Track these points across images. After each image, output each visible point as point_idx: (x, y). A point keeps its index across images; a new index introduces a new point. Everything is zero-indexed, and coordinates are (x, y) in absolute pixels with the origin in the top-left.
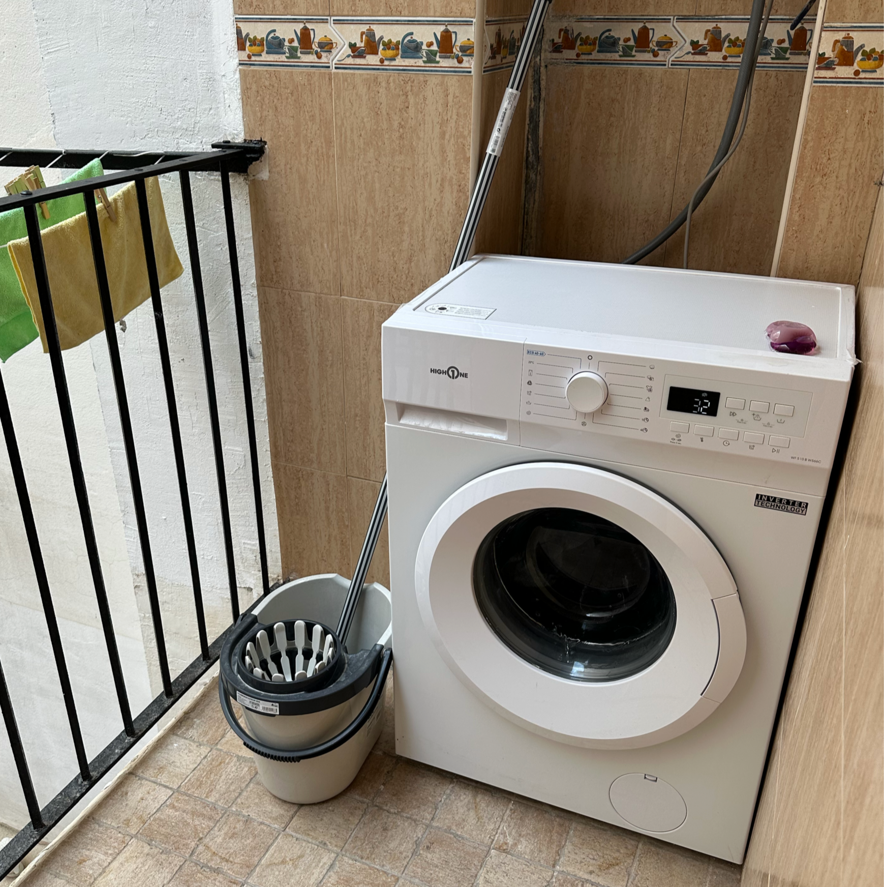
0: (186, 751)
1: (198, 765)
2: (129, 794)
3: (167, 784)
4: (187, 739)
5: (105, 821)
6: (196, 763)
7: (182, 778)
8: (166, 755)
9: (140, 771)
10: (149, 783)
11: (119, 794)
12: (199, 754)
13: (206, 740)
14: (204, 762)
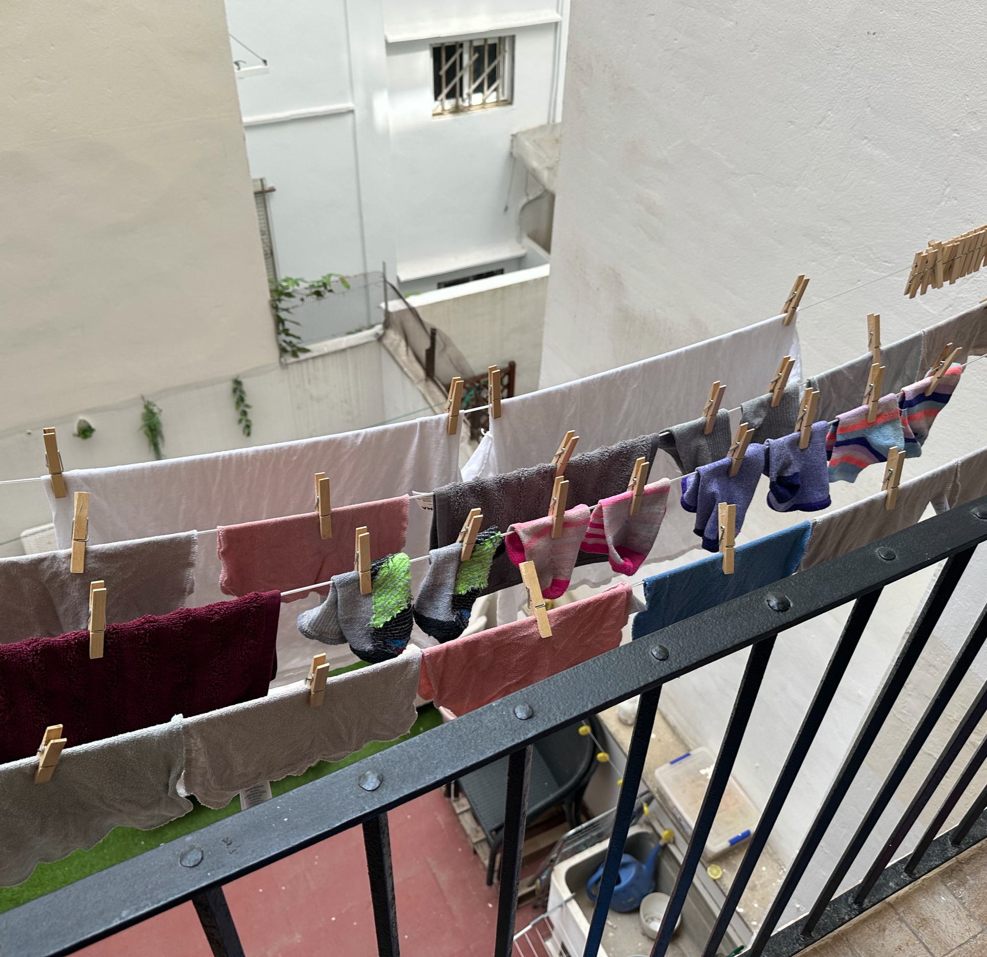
0: (954, 915)
1: (966, 942)
2: (887, 932)
3: (929, 946)
4: (956, 898)
5: (858, 952)
6: (963, 938)
7: (946, 949)
8: (932, 907)
9: (902, 909)
10: (909, 931)
11: (877, 925)
12: (967, 928)
13: (978, 913)
14: (973, 942)
